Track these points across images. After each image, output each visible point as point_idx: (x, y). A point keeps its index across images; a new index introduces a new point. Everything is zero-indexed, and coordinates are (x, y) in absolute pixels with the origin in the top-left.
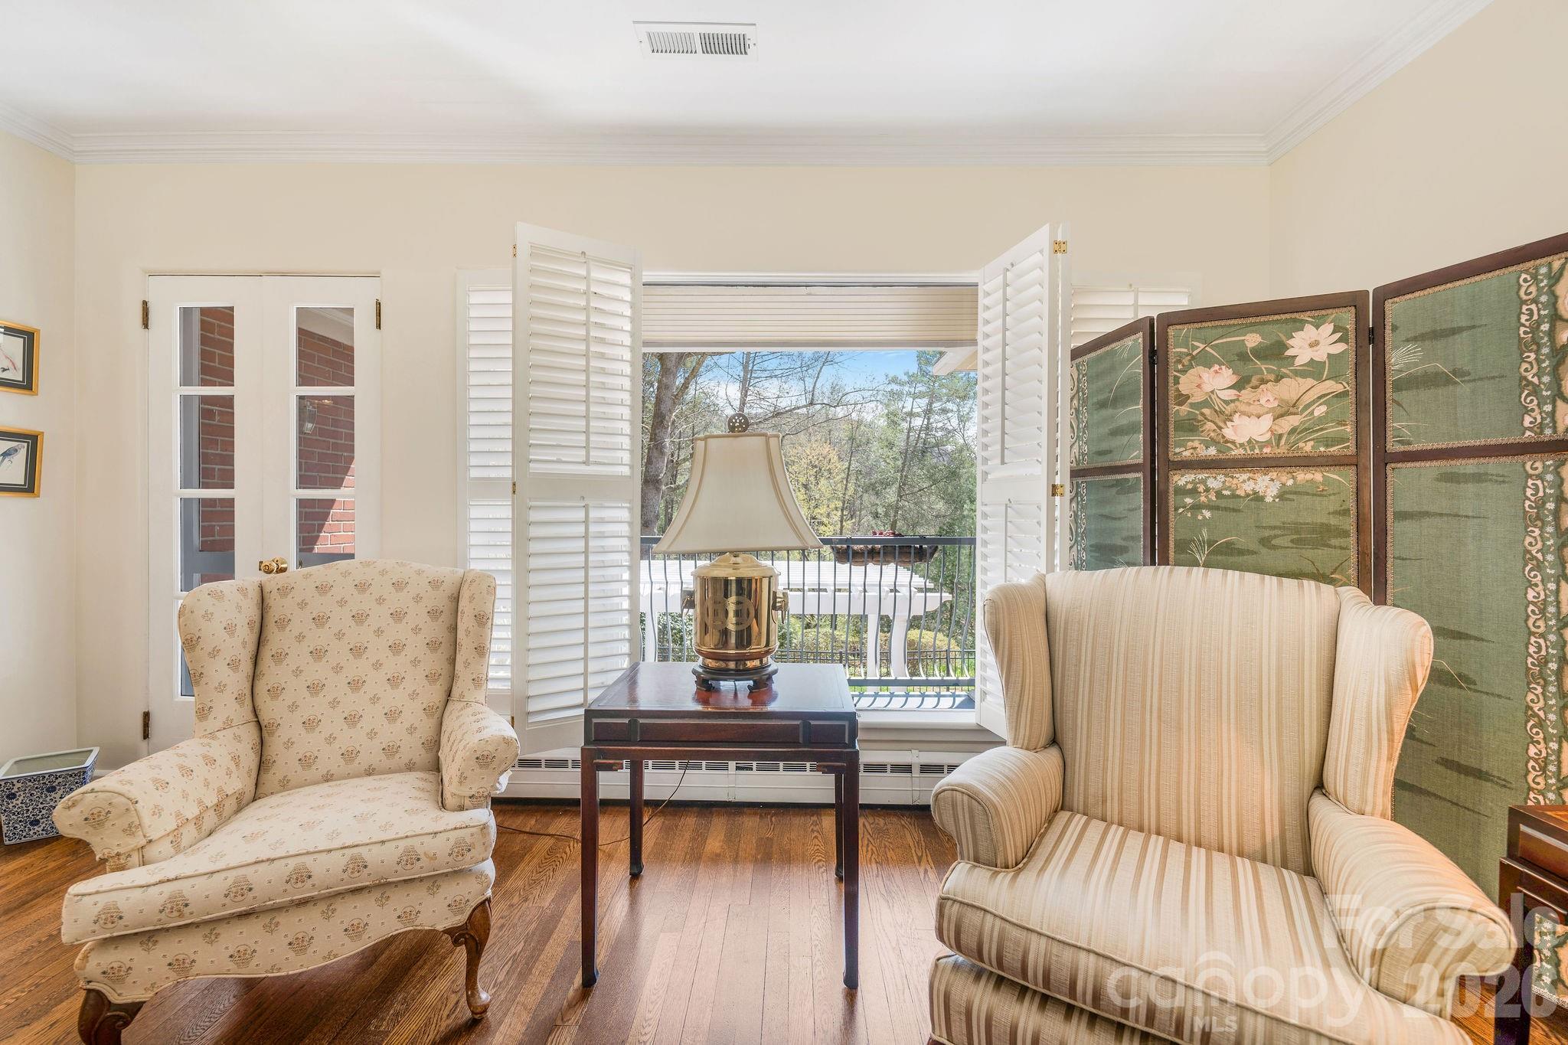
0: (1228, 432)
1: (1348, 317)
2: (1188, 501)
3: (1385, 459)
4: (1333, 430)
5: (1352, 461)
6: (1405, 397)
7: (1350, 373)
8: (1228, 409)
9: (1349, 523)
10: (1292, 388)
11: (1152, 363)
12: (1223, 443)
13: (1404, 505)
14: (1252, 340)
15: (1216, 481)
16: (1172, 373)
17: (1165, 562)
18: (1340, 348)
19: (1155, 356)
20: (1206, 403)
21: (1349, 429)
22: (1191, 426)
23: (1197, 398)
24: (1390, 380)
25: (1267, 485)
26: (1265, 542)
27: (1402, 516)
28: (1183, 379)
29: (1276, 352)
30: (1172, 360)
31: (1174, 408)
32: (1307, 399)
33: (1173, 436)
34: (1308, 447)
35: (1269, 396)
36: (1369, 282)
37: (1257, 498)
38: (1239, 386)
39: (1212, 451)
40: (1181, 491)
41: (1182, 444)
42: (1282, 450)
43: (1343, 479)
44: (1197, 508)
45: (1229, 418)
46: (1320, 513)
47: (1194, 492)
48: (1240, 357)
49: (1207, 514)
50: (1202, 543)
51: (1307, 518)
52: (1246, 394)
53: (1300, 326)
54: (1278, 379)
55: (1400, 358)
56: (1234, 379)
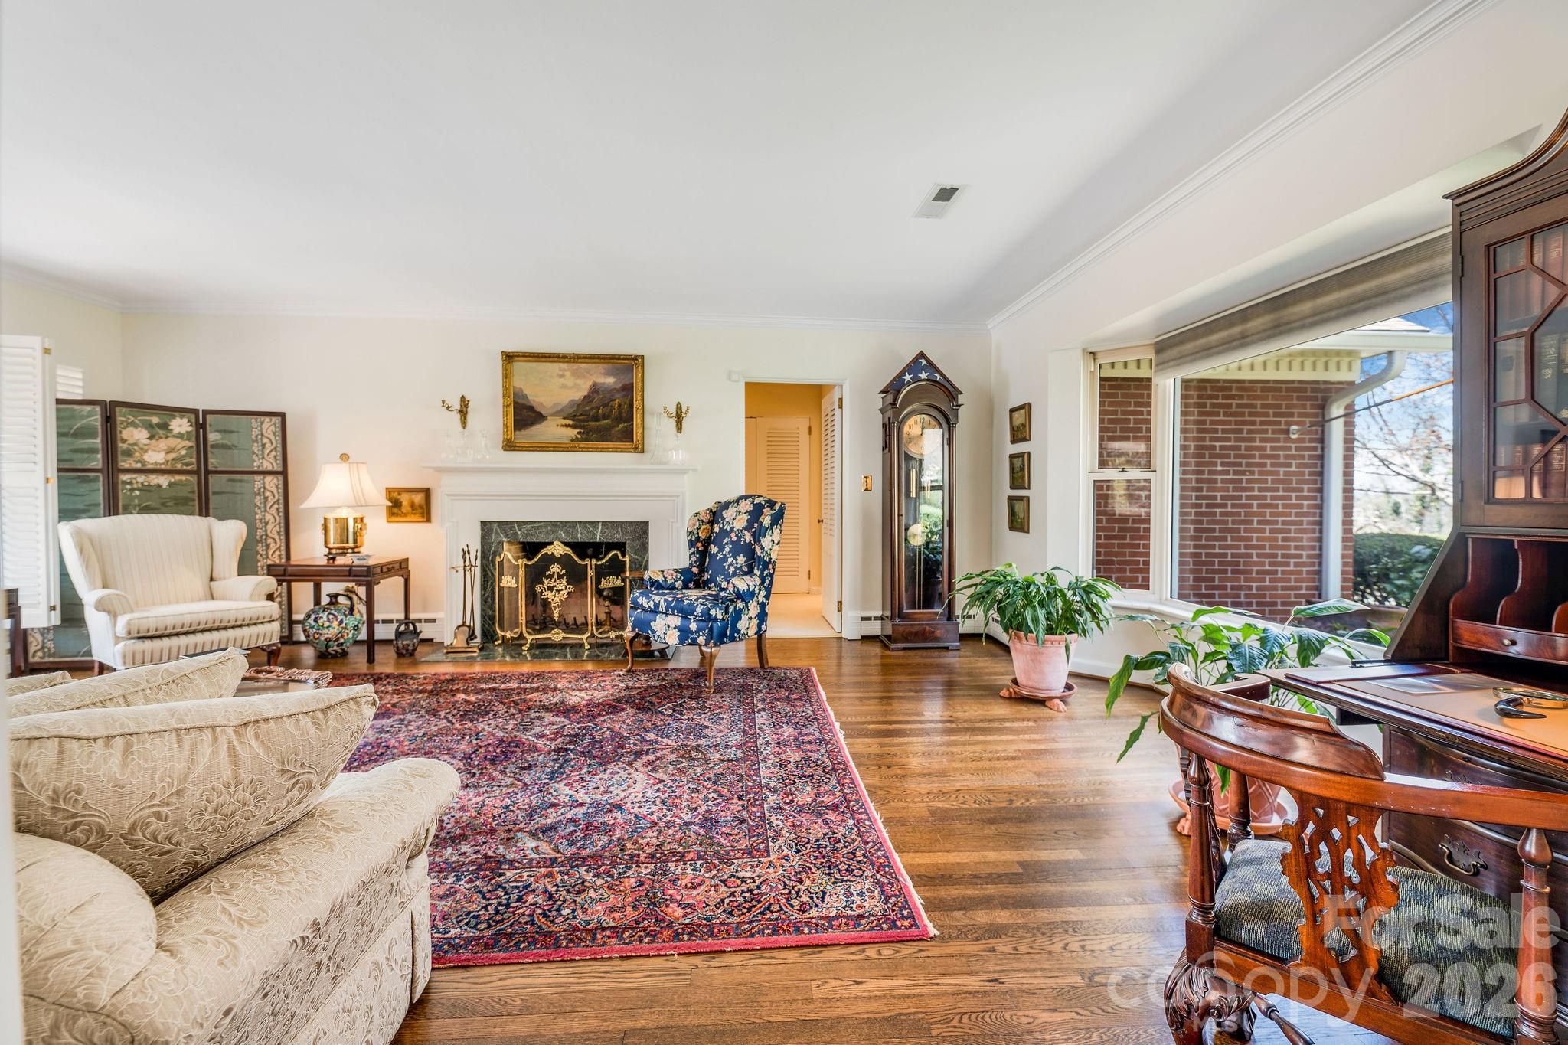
0: (146, 457)
1: (193, 417)
2: (128, 487)
3: (208, 472)
4: (188, 460)
5: (197, 472)
6: (214, 450)
7: (194, 439)
8: (146, 448)
9: (196, 496)
10: (172, 442)
11: (107, 422)
12: (143, 463)
13: (216, 490)
14: (155, 420)
15: (141, 478)
16: (119, 429)
17: (116, 513)
18: (190, 429)
19: (109, 420)
20: (135, 444)
21: (194, 460)
22: (129, 453)
23: (131, 441)
24: (209, 444)
25: (163, 481)
26: (163, 504)
27: (214, 493)
28: (124, 432)
29: (165, 426)
30: (118, 422)
31: (120, 445)
32: (178, 447)
33: (120, 458)
34: (179, 466)
35: (163, 444)
36: (201, 406)
37: (159, 486)
38: (150, 438)
39: (139, 466)
40: (125, 483)
41: (125, 461)
42: (169, 467)
43: (193, 479)
44: (132, 490)
45: (146, 452)
46: (184, 492)
47: (130, 483)
48: (150, 426)
49: (137, 493)
50: (135, 506)
51: (180, 494)
52: (153, 442)
53: (174, 417)
54: (167, 437)
55: (213, 437)
56: (148, 435)
